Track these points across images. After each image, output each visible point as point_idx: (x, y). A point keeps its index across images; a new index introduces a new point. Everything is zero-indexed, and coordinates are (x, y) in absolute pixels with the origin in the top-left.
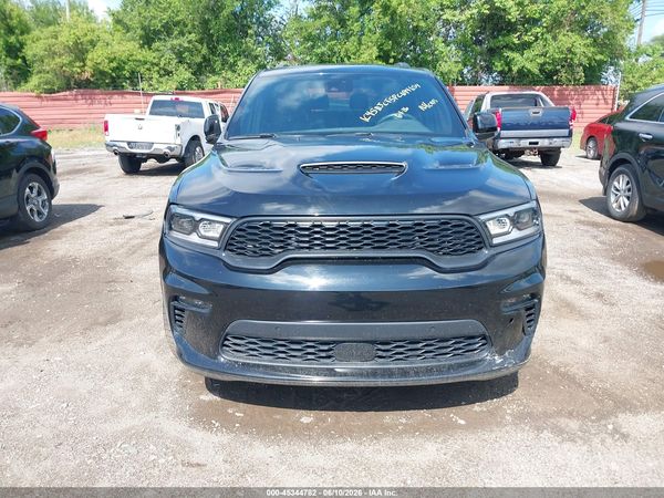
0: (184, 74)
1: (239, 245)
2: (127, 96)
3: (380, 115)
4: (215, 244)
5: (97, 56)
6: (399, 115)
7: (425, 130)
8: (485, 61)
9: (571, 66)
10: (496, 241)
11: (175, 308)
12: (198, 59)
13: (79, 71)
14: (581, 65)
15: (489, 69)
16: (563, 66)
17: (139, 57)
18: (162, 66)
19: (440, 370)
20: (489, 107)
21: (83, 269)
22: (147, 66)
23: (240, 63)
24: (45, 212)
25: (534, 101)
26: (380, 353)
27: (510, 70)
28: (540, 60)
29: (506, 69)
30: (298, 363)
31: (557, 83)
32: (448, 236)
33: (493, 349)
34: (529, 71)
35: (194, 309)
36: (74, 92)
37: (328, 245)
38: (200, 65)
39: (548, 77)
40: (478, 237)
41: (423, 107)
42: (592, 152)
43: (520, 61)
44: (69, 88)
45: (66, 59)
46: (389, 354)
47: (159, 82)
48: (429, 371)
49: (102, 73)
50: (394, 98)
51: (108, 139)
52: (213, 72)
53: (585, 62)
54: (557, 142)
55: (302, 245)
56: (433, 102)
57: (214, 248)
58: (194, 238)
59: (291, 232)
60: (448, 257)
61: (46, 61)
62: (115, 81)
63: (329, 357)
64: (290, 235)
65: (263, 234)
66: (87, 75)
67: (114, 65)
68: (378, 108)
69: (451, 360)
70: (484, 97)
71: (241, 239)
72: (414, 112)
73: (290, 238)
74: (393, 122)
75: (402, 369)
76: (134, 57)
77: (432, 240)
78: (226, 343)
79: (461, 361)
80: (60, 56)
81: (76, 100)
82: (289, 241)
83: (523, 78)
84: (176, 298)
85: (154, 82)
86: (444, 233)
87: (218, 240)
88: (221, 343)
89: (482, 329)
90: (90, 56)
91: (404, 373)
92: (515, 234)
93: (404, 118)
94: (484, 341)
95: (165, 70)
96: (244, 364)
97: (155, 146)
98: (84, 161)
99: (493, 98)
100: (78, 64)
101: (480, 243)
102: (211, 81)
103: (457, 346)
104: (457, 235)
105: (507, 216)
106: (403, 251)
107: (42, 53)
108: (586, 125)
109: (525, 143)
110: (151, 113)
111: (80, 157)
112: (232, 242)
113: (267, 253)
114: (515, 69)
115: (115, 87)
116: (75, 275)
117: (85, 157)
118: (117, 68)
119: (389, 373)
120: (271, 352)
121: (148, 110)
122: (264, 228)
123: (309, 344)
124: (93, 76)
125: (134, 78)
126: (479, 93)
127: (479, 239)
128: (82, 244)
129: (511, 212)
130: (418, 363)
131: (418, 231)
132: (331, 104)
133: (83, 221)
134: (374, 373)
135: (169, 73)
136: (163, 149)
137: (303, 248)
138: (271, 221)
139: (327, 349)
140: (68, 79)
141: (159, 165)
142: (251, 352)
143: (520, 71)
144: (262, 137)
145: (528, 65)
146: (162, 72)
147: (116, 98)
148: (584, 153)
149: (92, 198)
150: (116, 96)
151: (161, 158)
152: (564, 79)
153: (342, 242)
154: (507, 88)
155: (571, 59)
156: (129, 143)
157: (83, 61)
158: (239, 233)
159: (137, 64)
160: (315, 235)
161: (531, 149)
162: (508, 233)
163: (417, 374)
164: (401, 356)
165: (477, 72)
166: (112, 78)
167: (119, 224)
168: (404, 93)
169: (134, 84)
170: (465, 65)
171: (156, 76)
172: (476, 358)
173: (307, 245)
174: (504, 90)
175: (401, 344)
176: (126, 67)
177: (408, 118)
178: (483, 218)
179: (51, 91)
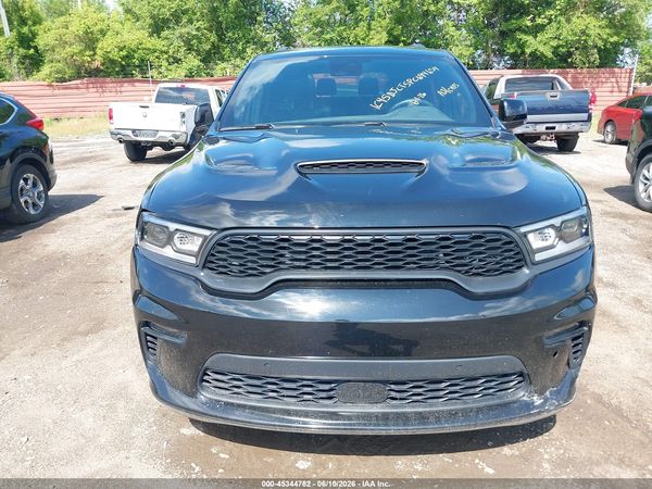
0: (193, 61)
1: (221, 263)
2: (137, 84)
3: (393, 101)
4: (192, 260)
5: (107, 45)
6: (416, 101)
7: (446, 119)
8: (496, 44)
9: (585, 48)
10: (539, 257)
11: (147, 335)
12: (207, 47)
13: (89, 59)
14: (596, 47)
15: (501, 53)
16: (577, 49)
17: (149, 46)
18: (171, 53)
19: (466, 413)
20: (503, 92)
21: (73, 267)
22: (156, 54)
23: (249, 51)
24: (41, 204)
25: (551, 84)
26: (393, 394)
27: (523, 53)
28: (554, 43)
29: (519, 51)
30: (292, 405)
31: (571, 65)
32: (480, 253)
33: (532, 388)
34: (542, 53)
35: (167, 338)
36: (85, 80)
37: (329, 264)
38: (208, 53)
39: (563, 60)
40: (517, 254)
41: (443, 92)
42: (610, 136)
43: (533, 44)
44: (79, 76)
45: (76, 48)
46: (405, 395)
47: (167, 69)
48: (453, 415)
49: (112, 62)
50: (410, 82)
51: (113, 128)
52: (223, 59)
53: (600, 44)
54: (575, 127)
55: (298, 264)
56: (453, 87)
57: (191, 265)
58: (168, 252)
59: (284, 248)
60: (481, 278)
61: (57, 50)
62: (125, 69)
63: (330, 398)
64: (282, 252)
65: (250, 250)
66: (97, 64)
67: (124, 53)
68: (392, 94)
69: (479, 402)
70: (498, 80)
71: (224, 256)
72: (432, 99)
73: (282, 256)
74: (408, 109)
75: (420, 413)
76: (143, 46)
77: (462, 258)
78: (206, 378)
79: (492, 403)
80: (71, 45)
81: (87, 88)
82: (281, 259)
83: (537, 61)
84: (147, 324)
85: (163, 69)
86: (477, 249)
87: (196, 256)
88: (199, 378)
89: (519, 367)
90: (100, 45)
91: (422, 418)
92: (562, 248)
93: (420, 105)
94: (520, 379)
95: (174, 58)
96: (227, 404)
97: (160, 134)
98: (91, 148)
99: (508, 82)
100: (88, 53)
101: (520, 260)
102: (220, 68)
103: (487, 385)
104: (493, 252)
105: (552, 226)
106: (423, 271)
107: (53, 43)
108: (604, 108)
109: (541, 128)
110: (156, 101)
111: (89, 145)
112: (212, 259)
113: (255, 272)
114: (528, 51)
115: (126, 75)
116: (63, 274)
117: (93, 144)
118: (127, 56)
119: (403, 418)
120: (259, 390)
121: (154, 98)
122: (250, 243)
123: (305, 383)
124: (103, 64)
125: (144, 66)
126: (493, 77)
127: (519, 256)
128: (75, 238)
129: (557, 221)
130: (440, 406)
131: (442, 247)
132: (338, 89)
133: (81, 213)
134: (385, 417)
135: (178, 61)
136: (167, 137)
137: (299, 267)
138: (259, 235)
139: (329, 388)
140: (79, 68)
141: (163, 152)
142: (236, 390)
143: (533, 54)
144: (258, 128)
145: (542, 49)
146: (171, 60)
147: (127, 87)
148: (602, 138)
149: (95, 188)
150: (126, 85)
151: (167, 146)
152: (578, 61)
153: (346, 260)
154: (520, 71)
155: (585, 41)
156: (134, 131)
157: (94, 49)
158: (221, 249)
159: (147, 52)
160: (314, 253)
161: (548, 134)
162: (552, 247)
163: (438, 420)
164: (419, 398)
165: (488, 56)
166: (122, 66)
167: (117, 216)
168: (421, 76)
169: (144, 72)
170: (476, 49)
171: (165, 63)
172: (510, 399)
173: (303, 264)
174: (517, 74)
175: (420, 384)
176: (136, 55)
177: (425, 105)
178: (523, 230)
179: (62, 80)
